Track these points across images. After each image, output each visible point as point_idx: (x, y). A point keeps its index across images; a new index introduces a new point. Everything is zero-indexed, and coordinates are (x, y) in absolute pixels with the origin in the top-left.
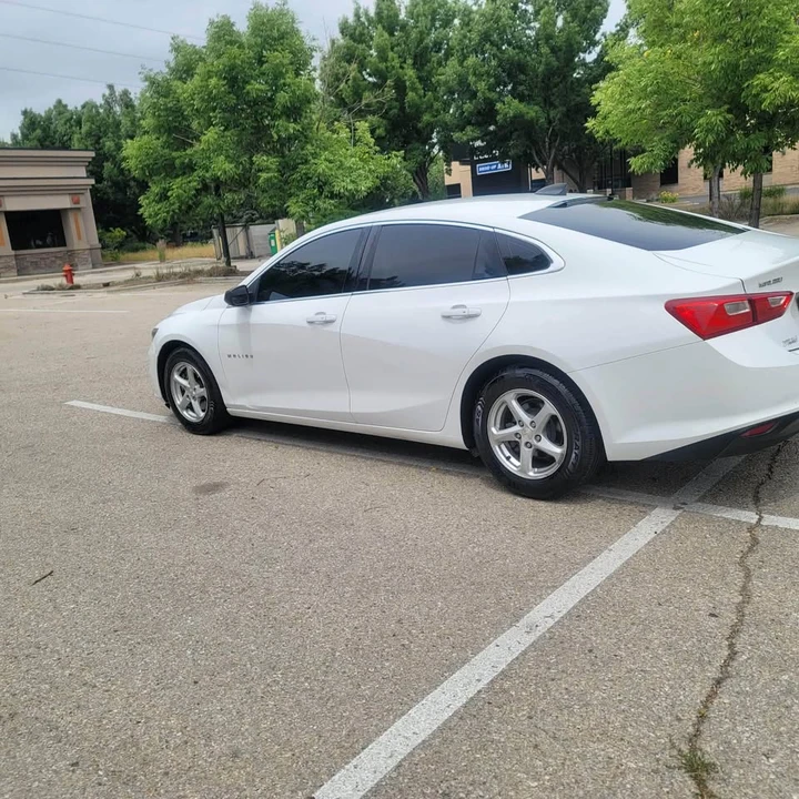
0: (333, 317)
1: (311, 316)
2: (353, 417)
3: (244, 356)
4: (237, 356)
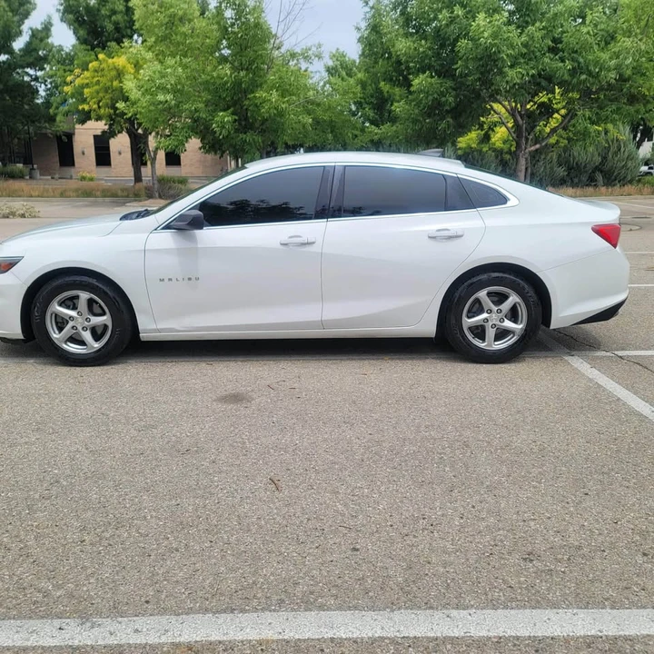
0: (313, 240)
1: (285, 239)
2: (322, 324)
3: (186, 278)
4: (174, 280)
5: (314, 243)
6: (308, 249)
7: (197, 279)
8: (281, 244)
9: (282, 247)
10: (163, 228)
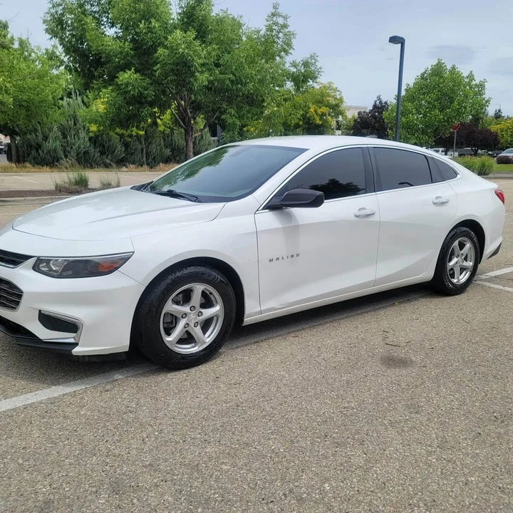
0: (374, 211)
2: (375, 282)
3: (289, 257)
4: (280, 258)
5: (373, 214)
6: (371, 219)
7: (298, 255)
8: (356, 216)
9: (356, 219)
10: (263, 209)
